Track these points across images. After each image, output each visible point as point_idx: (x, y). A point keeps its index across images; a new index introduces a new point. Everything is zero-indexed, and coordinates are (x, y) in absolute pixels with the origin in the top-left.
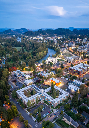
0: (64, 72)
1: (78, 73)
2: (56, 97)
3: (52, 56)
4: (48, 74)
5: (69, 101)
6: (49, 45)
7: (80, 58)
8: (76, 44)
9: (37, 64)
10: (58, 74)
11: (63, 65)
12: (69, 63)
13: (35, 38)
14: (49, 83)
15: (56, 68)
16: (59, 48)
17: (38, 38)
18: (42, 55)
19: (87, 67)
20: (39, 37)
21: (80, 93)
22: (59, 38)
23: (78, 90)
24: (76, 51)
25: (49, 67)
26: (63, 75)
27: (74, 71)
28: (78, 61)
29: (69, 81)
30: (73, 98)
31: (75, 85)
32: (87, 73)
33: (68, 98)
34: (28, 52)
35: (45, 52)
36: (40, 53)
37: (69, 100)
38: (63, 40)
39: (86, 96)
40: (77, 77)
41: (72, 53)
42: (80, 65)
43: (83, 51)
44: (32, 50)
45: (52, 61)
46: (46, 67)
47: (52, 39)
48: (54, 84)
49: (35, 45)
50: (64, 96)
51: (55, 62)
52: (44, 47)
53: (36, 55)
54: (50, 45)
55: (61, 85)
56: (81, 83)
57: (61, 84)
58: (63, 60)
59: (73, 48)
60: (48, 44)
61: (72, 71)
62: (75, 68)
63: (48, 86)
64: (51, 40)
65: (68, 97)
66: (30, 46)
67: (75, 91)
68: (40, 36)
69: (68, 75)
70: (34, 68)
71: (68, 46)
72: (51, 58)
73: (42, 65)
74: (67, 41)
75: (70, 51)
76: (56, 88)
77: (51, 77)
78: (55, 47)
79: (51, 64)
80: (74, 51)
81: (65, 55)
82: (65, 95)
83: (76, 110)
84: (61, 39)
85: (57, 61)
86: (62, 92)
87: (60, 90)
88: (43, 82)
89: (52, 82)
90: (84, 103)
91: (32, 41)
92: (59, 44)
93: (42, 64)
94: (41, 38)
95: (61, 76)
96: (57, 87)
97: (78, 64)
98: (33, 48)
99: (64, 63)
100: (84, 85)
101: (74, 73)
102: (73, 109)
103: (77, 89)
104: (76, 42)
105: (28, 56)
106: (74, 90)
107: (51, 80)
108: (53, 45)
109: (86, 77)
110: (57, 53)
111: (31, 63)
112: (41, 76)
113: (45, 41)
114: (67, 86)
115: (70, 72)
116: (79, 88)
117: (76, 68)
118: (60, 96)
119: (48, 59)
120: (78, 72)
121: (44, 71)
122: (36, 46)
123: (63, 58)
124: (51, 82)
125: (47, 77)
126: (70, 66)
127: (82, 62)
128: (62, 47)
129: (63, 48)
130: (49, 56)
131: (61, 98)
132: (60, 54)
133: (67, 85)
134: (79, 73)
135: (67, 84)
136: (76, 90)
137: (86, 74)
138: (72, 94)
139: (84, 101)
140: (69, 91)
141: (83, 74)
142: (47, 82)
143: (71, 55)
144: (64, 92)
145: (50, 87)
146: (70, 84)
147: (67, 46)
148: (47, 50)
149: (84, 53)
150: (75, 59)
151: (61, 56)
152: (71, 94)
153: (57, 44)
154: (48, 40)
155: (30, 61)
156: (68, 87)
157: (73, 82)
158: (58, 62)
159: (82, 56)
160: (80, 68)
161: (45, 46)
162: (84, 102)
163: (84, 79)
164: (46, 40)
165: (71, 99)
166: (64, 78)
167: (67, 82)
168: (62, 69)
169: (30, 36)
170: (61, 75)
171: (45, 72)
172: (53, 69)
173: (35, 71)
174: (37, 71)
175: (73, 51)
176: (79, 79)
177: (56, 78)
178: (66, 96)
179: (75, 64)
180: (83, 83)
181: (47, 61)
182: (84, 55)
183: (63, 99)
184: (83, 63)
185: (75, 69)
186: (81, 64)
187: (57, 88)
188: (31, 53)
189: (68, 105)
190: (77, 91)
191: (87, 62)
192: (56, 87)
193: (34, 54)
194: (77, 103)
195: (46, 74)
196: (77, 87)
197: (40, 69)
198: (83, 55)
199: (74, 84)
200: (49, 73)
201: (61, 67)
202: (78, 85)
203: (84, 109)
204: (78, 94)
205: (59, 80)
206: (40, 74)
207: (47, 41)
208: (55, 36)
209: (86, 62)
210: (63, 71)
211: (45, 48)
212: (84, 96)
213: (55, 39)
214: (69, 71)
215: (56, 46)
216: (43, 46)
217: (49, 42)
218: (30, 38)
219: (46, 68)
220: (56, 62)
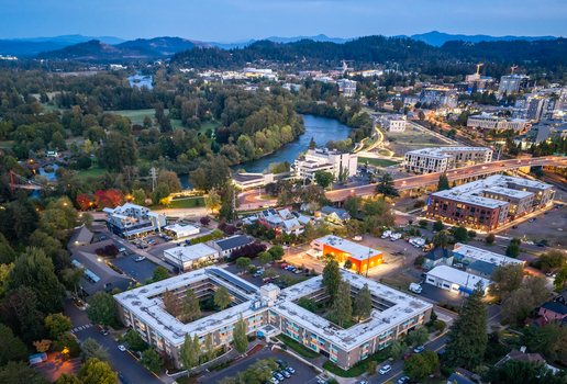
0: (397, 212)
1: (482, 218)
2: (354, 323)
3: (331, 146)
4: (306, 219)
5: (432, 338)
6: (310, 101)
7: (488, 152)
8: (461, 99)
9: (241, 179)
10: (364, 222)
11: (393, 184)
12: (426, 174)
13: (230, 75)
14: (312, 258)
15: (349, 197)
16: (365, 115)
17: (249, 75)
18: (269, 140)
19: (529, 189)
20: (254, 70)
21: (499, 302)
22: (365, 74)
23: (486, 290)
24: (465, 125)
25: (314, 190)
26: (392, 224)
27: (459, 206)
28: (480, 167)
29: (432, 251)
30: (457, 326)
31: (463, 269)
32: (532, 215)
33: (428, 325)
34: (190, 131)
35: (287, 129)
36: (259, 133)
37: (431, 335)
38: (389, 82)
39: (535, 315)
40: (478, 232)
41: (441, 132)
42: (489, 181)
43: (503, 125)
44: (213, 122)
45: (327, 165)
46: (294, 190)
47: (327, 79)
48: (341, 265)
49: (230, 102)
50: (403, 317)
51: (346, 170)
52: (285, 109)
53: (234, 142)
54: (319, 102)
55: (381, 268)
56: (500, 259)
57: (383, 262)
58: (389, 163)
59: (444, 113)
60: (306, 99)
61: (445, 207)
62: (464, 193)
63: (307, 271)
64: (322, 83)
65: (428, 320)
66: (203, 108)
67: (467, 295)
68: (264, 66)
69: (423, 224)
70: (226, 196)
71: (417, 106)
72: (324, 153)
73: (272, 184)
74: (412, 84)
75: (433, 127)
76: (354, 282)
77: (322, 233)
78: (343, 110)
79: (324, 179)
80: (452, 123)
81: (405, 140)
82: (405, 311)
83: (475, 381)
84: (375, 77)
85: (359, 167)
86: (388, 298)
87: (379, 290)
88: (277, 254)
89: (328, 255)
90: (523, 349)
91: (214, 88)
92: (368, 97)
93: (269, 178)
94: (268, 73)
95: (382, 231)
96: (361, 278)
97: (480, 177)
98: (223, 115)
99: (400, 175)
100: (519, 266)
101: (457, 215)
102: (457, 378)
103: (479, 284)
104: (466, 88)
105: (192, 145)
106: (461, 289)
107: (321, 247)
108: (335, 104)
109: (527, 234)
110: (354, 135)
111: (209, 174)
112: (262, 231)
113: (288, 86)
114: (419, 272)
115: (437, 212)
116: (492, 279)
117: (468, 194)
118: (378, 315)
119: (303, 159)
120: (479, 214)
121: (282, 205)
122: (235, 107)
123: (392, 153)
124: (321, 254)
125: (298, 232)
126: (434, 187)
127: (499, 169)
128: (384, 111)
129: (391, 112)
130: (313, 146)
131: (386, 327)
132: (375, 139)
133: (419, 266)
134: (484, 215)
135: (419, 262)
136: (471, 287)
137: (528, 220)
138: (452, 309)
139: (522, 338)
140: (431, 292)
141: (512, 219)
142: (299, 256)
143: (434, 141)
144: (400, 297)
145: (315, 275)
146: (435, 262)
147: (413, 104)
148: (302, 123)
149: (509, 135)
150: (459, 156)
151: (381, 143)
152: (445, 307)
153: (357, 97)
154: (308, 83)
155: (203, 166)
156: (424, 276)
157: (453, 254)
158: (363, 170)
159: (500, 145)
160: (490, 193)
161: (289, 106)
162: (524, 342)
163: (519, 242)
164: (292, 81)
165: (446, 331)
166: (397, 236)
167: (420, 256)
168: (387, 198)
169: (204, 67)
170: (379, 224)
171: (285, 212)
172: (333, 200)
173: (231, 208)
174: (244, 207)
175: (446, 127)
176: (488, 243)
177: (350, 238)
178: (411, 315)
179: (464, 176)
180: (509, 260)
181: (299, 165)
182: (508, 141)
183: (394, 330)
184: (505, 174)
185: (465, 198)
186: (497, 177)
187: (359, 283)
188: (208, 134)
189: (430, 357)
190: (478, 293)
191: (532, 169)
192: (354, 277)
193: (223, 138)
194: (483, 349)
195: (295, 221)
196: (478, 279)
197: (258, 198)
198: (503, 142)
199: (462, 264)
200: (313, 214)
201: (380, 192)
202: (481, 268)
203: (526, 375)
204: (487, 307)
205: (371, 246)
206: (257, 221)
207: (298, 87)
208: (345, 67)
209: (527, 169)
210: (394, 208)
211: (290, 114)
212: (523, 318)
213: (346, 76)
214: (426, 208)
215: (349, 104)
216: (275, 106)
217: (310, 90)
218: (206, 74)
219: (291, 195)
220: (353, 171)
